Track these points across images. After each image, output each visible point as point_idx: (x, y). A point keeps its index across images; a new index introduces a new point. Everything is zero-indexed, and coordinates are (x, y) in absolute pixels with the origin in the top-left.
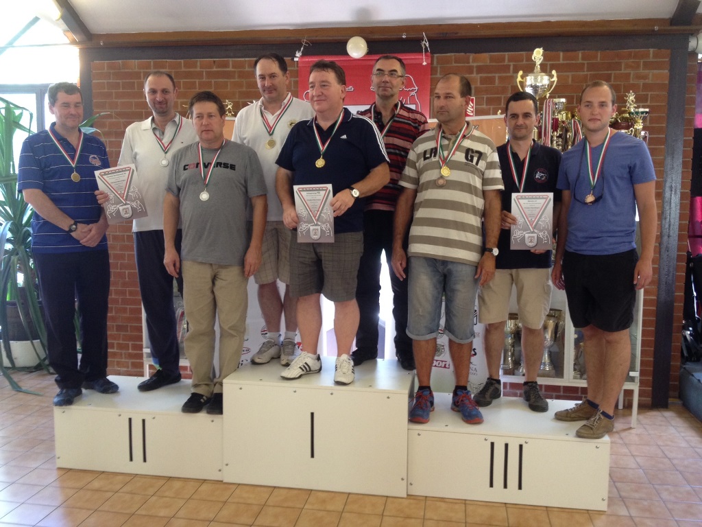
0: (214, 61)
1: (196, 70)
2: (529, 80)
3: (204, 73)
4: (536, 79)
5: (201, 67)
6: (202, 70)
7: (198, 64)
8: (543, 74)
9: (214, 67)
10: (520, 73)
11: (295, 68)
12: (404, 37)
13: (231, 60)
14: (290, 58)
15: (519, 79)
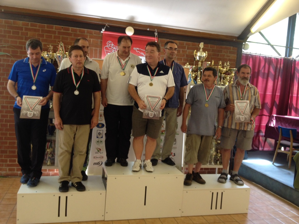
0: (62, 27)
2: (199, 54)
3: (57, 32)
4: (201, 54)
5: (55, 29)
6: (56, 30)
7: (54, 27)
8: (203, 52)
9: (62, 30)
10: (195, 51)
11: (101, 35)
12: (148, 30)
13: (70, 28)
14: (99, 31)
15: (195, 53)
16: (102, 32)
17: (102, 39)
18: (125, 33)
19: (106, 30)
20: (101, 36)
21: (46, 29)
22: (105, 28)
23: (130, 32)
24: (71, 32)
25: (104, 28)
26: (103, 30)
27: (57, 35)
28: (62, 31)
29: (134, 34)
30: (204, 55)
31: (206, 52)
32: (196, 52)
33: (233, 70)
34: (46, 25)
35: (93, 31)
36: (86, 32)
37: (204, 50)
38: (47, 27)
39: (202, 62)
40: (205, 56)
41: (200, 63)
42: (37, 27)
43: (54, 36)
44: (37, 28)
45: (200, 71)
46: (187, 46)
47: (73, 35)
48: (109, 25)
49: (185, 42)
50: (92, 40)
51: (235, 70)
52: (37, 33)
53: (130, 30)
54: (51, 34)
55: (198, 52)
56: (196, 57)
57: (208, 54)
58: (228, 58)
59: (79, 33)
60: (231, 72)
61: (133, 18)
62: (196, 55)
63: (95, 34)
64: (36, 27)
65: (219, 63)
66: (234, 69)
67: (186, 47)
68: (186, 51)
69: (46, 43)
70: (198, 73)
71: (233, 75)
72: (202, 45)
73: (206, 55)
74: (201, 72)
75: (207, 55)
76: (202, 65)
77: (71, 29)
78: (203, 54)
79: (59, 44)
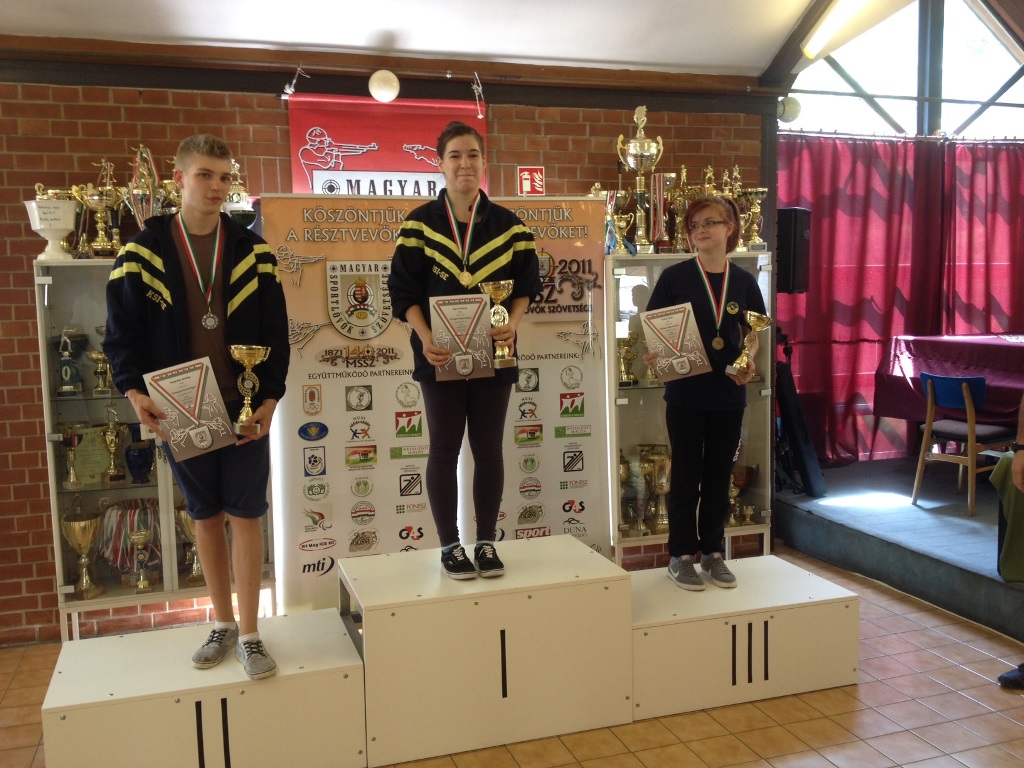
0: (140, 92)
1: (106, 104)
2: (633, 148)
3: (123, 111)
4: (642, 147)
5: (116, 101)
6: (118, 105)
7: (111, 95)
8: (649, 140)
9: (142, 101)
10: (621, 137)
11: (282, 110)
12: (448, 76)
13: (170, 92)
14: (274, 95)
15: (619, 145)
16: (284, 97)
17: (288, 124)
18: (369, 95)
19: (299, 90)
20: (284, 111)
21: (82, 102)
22: (294, 81)
23: (384, 90)
24: (175, 107)
25: (290, 84)
26: (289, 90)
27: (123, 121)
28: (142, 105)
29: (401, 96)
30: (653, 148)
31: (659, 139)
32: (625, 143)
33: (757, 193)
34: (80, 88)
35: (254, 97)
36: (227, 102)
37: (651, 134)
38: (86, 97)
39: (647, 175)
40: (657, 155)
41: (640, 180)
42: (48, 99)
43: (113, 126)
44: (51, 102)
45: (642, 207)
46: (588, 123)
47: (181, 117)
48: (307, 72)
49: (581, 111)
50: (251, 127)
51: (762, 193)
52: (50, 120)
53: (386, 82)
54: (103, 121)
55: (629, 142)
56: (626, 161)
57: (664, 145)
58: (733, 154)
59: (204, 108)
60: (748, 200)
61: (390, 37)
62: (624, 153)
63: (259, 106)
64: (45, 97)
65: (706, 174)
66: (761, 189)
67: (585, 126)
68: (588, 141)
69: (87, 154)
70: (638, 214)
71: (757, 209)
72: (640, 115)
73: (659, 151)
74: (647, 211)
75: (662, 148)
76: (647, 186)
77: (174, 93)
78: (649, 147)
79: (136, 153)
